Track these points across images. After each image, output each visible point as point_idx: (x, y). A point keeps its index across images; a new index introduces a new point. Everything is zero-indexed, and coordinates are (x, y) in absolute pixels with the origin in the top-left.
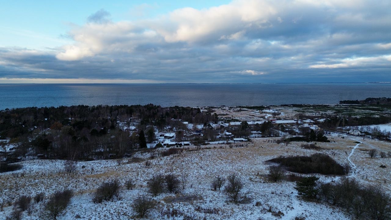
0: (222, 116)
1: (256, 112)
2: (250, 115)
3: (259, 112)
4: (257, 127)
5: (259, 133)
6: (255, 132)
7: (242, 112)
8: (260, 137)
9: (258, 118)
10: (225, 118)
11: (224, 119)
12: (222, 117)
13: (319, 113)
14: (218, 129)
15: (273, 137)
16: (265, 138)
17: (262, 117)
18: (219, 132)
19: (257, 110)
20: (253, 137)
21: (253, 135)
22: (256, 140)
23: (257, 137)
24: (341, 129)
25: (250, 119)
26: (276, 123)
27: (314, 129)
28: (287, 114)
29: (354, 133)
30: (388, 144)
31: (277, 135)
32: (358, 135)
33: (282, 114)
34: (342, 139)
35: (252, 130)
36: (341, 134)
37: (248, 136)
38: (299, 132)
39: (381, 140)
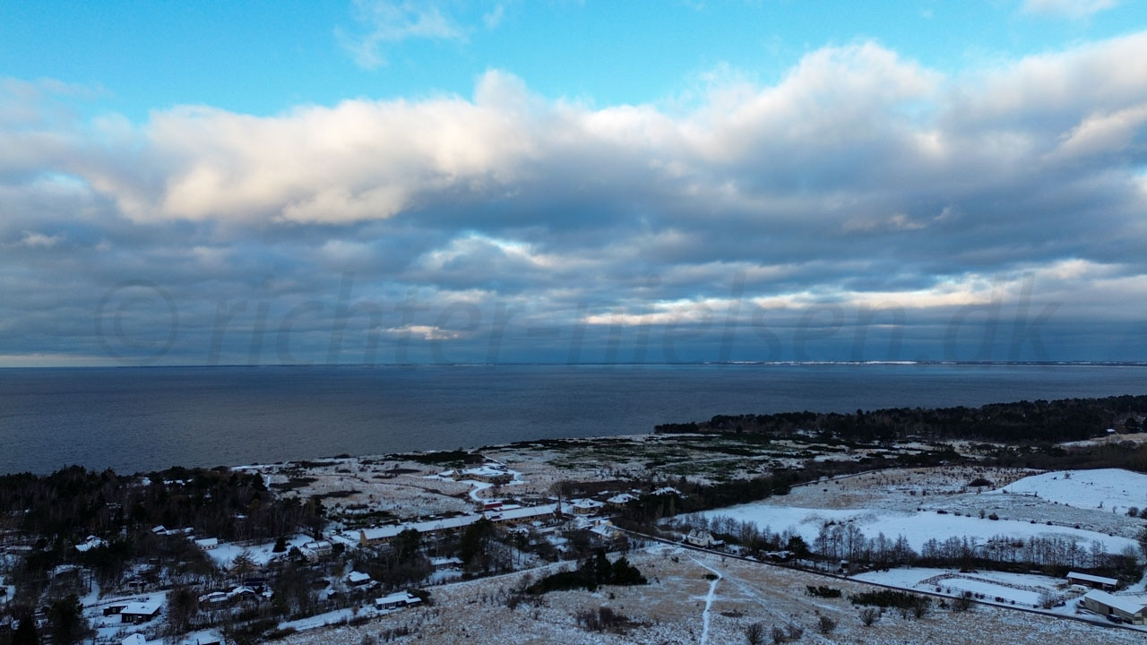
0: (339, 500)
1: (444, 477)
2: (427, 490)
3: (451, 476)
4: (448, 542)
5: (455, 564)
6: (444, 561)
7: (401, 478)
8: (458, 580)
9: (449, 499)
10: (348, 508)
11: (344, 512)
12: (338, 505)
13: (611, 469)
14: (323, 559)
15: (496, 573)
16: (473, 581)
17: (461, 496)
18: (328, 570)
19: (446, 470)
20: (438, 584)
21: (438, 575)
22: (445, 592)
23: (449, 582)
24: (667, 527)
25: (425, 505)
26: (502, 518)
27: (604, 534)
28: (529, 477)
29: (699, 542)
30: (780, 573)
31: (507, 566)
32: (709, 548)
33: (515, 477)
34: (673, 567)
35: (433, 554)
36: (670, 547)
37: (422, 580)
38: (564, 549)
39: (762, 560)
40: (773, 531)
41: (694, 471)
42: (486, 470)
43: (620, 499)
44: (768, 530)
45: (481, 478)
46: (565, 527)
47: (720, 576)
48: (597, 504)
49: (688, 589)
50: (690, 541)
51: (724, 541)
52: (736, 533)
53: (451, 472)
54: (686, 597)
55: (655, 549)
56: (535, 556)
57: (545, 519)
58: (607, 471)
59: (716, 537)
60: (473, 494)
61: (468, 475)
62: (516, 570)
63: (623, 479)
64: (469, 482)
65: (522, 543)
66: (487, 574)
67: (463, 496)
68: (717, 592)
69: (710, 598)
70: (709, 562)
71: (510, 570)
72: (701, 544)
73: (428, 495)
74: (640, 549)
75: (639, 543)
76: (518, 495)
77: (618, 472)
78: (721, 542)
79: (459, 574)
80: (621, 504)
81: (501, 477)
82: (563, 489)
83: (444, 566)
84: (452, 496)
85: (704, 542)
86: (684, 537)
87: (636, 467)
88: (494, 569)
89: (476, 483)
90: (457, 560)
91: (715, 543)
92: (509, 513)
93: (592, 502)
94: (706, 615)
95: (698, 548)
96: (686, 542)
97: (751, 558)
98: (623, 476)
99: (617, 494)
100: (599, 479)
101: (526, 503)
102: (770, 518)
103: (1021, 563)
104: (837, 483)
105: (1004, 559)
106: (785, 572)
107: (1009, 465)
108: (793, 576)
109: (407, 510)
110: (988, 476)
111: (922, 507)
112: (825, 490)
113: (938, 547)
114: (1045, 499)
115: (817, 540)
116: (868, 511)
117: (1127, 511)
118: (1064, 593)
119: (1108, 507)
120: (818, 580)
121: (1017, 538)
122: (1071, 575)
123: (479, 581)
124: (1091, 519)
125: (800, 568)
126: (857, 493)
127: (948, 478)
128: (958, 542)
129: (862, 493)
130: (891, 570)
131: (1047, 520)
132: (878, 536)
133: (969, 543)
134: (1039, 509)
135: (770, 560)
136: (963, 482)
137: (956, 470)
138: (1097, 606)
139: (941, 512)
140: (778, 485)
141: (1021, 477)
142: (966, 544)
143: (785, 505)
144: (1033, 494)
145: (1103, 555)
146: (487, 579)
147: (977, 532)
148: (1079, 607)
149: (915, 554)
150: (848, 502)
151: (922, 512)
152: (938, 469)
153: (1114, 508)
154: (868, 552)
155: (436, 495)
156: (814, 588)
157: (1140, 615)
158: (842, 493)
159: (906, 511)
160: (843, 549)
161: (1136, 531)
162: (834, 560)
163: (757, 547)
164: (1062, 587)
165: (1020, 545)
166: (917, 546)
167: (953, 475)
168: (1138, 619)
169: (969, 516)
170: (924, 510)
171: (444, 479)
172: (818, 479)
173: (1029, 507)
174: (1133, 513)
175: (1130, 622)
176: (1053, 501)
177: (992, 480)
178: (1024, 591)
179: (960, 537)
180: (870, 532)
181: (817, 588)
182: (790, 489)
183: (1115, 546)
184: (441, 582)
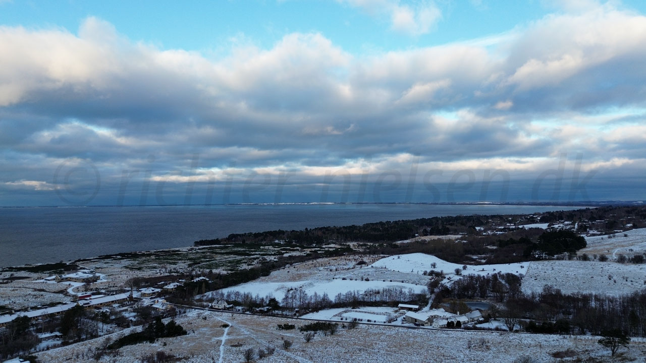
1: (49, 280)
2: (35, 290)
3: (54, 279)
4: (50, 323)
5: (56, 336)
6: (48, 335)
7: (15, 283)
8: (58, 346)
9: (52, 295)
13: (166, 269)
15: (86, 339)
16: (70, 346)
17: (61, 292)
19: (50, 276)
20: (43, 350)
21: (44, 344)
22: (48, 355)
23: (52, 348)
24: (200, 300)
25: (34, 300)
26: (91, 304)
27: (161, 308)
28: (111, 277)
29: (219, 306)
30: (263, 319)
31: (94, 334)
32: (225, 309)
33: (101, 278)
34: (204, 322)
35: (40, 331)
36: (202, 311)
37: (31, 349)
38: (134, 319)
39: (254, 313)
40: (261, 297)
41: (217, 266)
42: (80, 274)
43: (171, 286)
44: (258, 296)
45: (76, 280)
46: (135, 306)
47: (231, 325)
48: (157, 290)
49: (212, 334)
50: (214, 307)
51: (233, 305)
52: (240, 300)
53: (54, 277)
54: (211, 339)
55: (192, 314)
56: (114, 325)
57: (121, 302)
58: (164, 270)
59: (229, 303)
60: (70, 291)
61: (67, 278)
62: (100, 336)
63: (174, 274)
64: (68, 283)
65: (105, 318)
66: (80, 340)
67: (64, 292)
68: (228, 334)
69: (224, 338)
70: (224, 317)
71: (97, 336)
72: (220, 308)
73: (36, 293)
74: (184, 315)
75: (182, 311)
76: (103, 289)
77: (171, 270)
78: (231, 305)
79: (60, 342)
80: (172, 289)
81: (91, 278)
82: (134, 283)
83: (48, 338)
84: (54, 292)
85: (221, 307)
86: (210, 304)
87: (182, 266)
88: (84, 337)
89: (72, 283)
90: (58, 334)
91: (228, 306)
92: (96, 300)
93: (153, 289)
94: (222, 348)
95: (218, 310)
96: (212, 307)
97: (248, 313)
98: (175, 272)
99: (169, 284)
100: (158, 275)
101: (109, 293)
102: (258, 290)
103: (378, 302)
104: (294, 267)
105: (371, 300)
106: (266, 318)
107: (374, 253)
108: (270, 320)
109: (20, 304)
110: (365, 259)
111: (335, 277)
112: (288, 272)
113: (342, 297)
114: (390, 269)
115: (284, 299)
116: (309, 281)
117: (423, 273)
118: (397, 314)
119: (415, 272)
120: (283, 321)
121: (377, 289)
122: (400, 305)
123: (74, 345)
124: (408, 277)
125: (274, 315)
126: (304, 272)
127: (347, 262)
128: (351, 294)
129: (307, 272)
130: (320, 311)
131: (390, 280)
132: (314, 294)
133: (356, 294)
134: (387, 274)
135: (258, 312)
136: (354, 263)
137: (351, 257)
138: (410, 319)
139: (344, 279)
140: (264, 271)
141: (379, 259)
142: (355, 294)
143: (267, 281)
144: (384, 267)
145: (413, 295)
146: (80, 343)
147: (359, 288)
148: (403, 321)
149: (331, 302)
150: (299, 277)
151: (335, 279)
152: (343, 257)
153: (418, 272)
154: (309, 303)
155: (42, 293)
156: (281, 325)
157: (427, 321)
158: (297, 273)
159: (327, 280)
160: (297, 303)
161: (426, 282)
162: (292, 309)
163: (251, 306)
164: (396, 311)
165: (378, 293)
166: (332, 298)
167: (350, 260)
168: (426, 323)
169: (356, 280)
170: (336, 279)
171: (48, 282)
172: (285, 266)
173: (383, 274)
174: (425, 273)
175: (423, 325)
176: (392, 270)
177: (367, 261)
178: (379, 315)
179: (352, 291)
180: (310, 292)
181: (283, 326)
182: (270, 272)
183: (418, 289)
184: (45, 349)
